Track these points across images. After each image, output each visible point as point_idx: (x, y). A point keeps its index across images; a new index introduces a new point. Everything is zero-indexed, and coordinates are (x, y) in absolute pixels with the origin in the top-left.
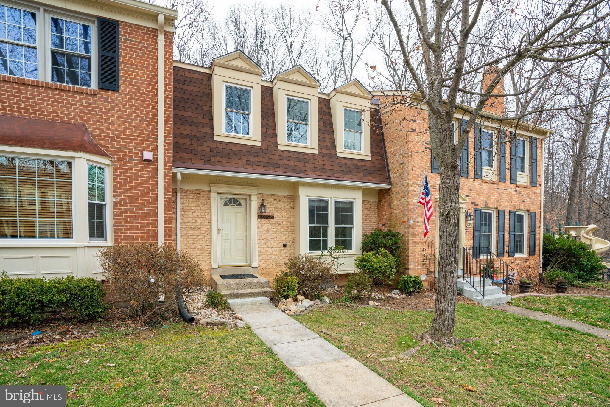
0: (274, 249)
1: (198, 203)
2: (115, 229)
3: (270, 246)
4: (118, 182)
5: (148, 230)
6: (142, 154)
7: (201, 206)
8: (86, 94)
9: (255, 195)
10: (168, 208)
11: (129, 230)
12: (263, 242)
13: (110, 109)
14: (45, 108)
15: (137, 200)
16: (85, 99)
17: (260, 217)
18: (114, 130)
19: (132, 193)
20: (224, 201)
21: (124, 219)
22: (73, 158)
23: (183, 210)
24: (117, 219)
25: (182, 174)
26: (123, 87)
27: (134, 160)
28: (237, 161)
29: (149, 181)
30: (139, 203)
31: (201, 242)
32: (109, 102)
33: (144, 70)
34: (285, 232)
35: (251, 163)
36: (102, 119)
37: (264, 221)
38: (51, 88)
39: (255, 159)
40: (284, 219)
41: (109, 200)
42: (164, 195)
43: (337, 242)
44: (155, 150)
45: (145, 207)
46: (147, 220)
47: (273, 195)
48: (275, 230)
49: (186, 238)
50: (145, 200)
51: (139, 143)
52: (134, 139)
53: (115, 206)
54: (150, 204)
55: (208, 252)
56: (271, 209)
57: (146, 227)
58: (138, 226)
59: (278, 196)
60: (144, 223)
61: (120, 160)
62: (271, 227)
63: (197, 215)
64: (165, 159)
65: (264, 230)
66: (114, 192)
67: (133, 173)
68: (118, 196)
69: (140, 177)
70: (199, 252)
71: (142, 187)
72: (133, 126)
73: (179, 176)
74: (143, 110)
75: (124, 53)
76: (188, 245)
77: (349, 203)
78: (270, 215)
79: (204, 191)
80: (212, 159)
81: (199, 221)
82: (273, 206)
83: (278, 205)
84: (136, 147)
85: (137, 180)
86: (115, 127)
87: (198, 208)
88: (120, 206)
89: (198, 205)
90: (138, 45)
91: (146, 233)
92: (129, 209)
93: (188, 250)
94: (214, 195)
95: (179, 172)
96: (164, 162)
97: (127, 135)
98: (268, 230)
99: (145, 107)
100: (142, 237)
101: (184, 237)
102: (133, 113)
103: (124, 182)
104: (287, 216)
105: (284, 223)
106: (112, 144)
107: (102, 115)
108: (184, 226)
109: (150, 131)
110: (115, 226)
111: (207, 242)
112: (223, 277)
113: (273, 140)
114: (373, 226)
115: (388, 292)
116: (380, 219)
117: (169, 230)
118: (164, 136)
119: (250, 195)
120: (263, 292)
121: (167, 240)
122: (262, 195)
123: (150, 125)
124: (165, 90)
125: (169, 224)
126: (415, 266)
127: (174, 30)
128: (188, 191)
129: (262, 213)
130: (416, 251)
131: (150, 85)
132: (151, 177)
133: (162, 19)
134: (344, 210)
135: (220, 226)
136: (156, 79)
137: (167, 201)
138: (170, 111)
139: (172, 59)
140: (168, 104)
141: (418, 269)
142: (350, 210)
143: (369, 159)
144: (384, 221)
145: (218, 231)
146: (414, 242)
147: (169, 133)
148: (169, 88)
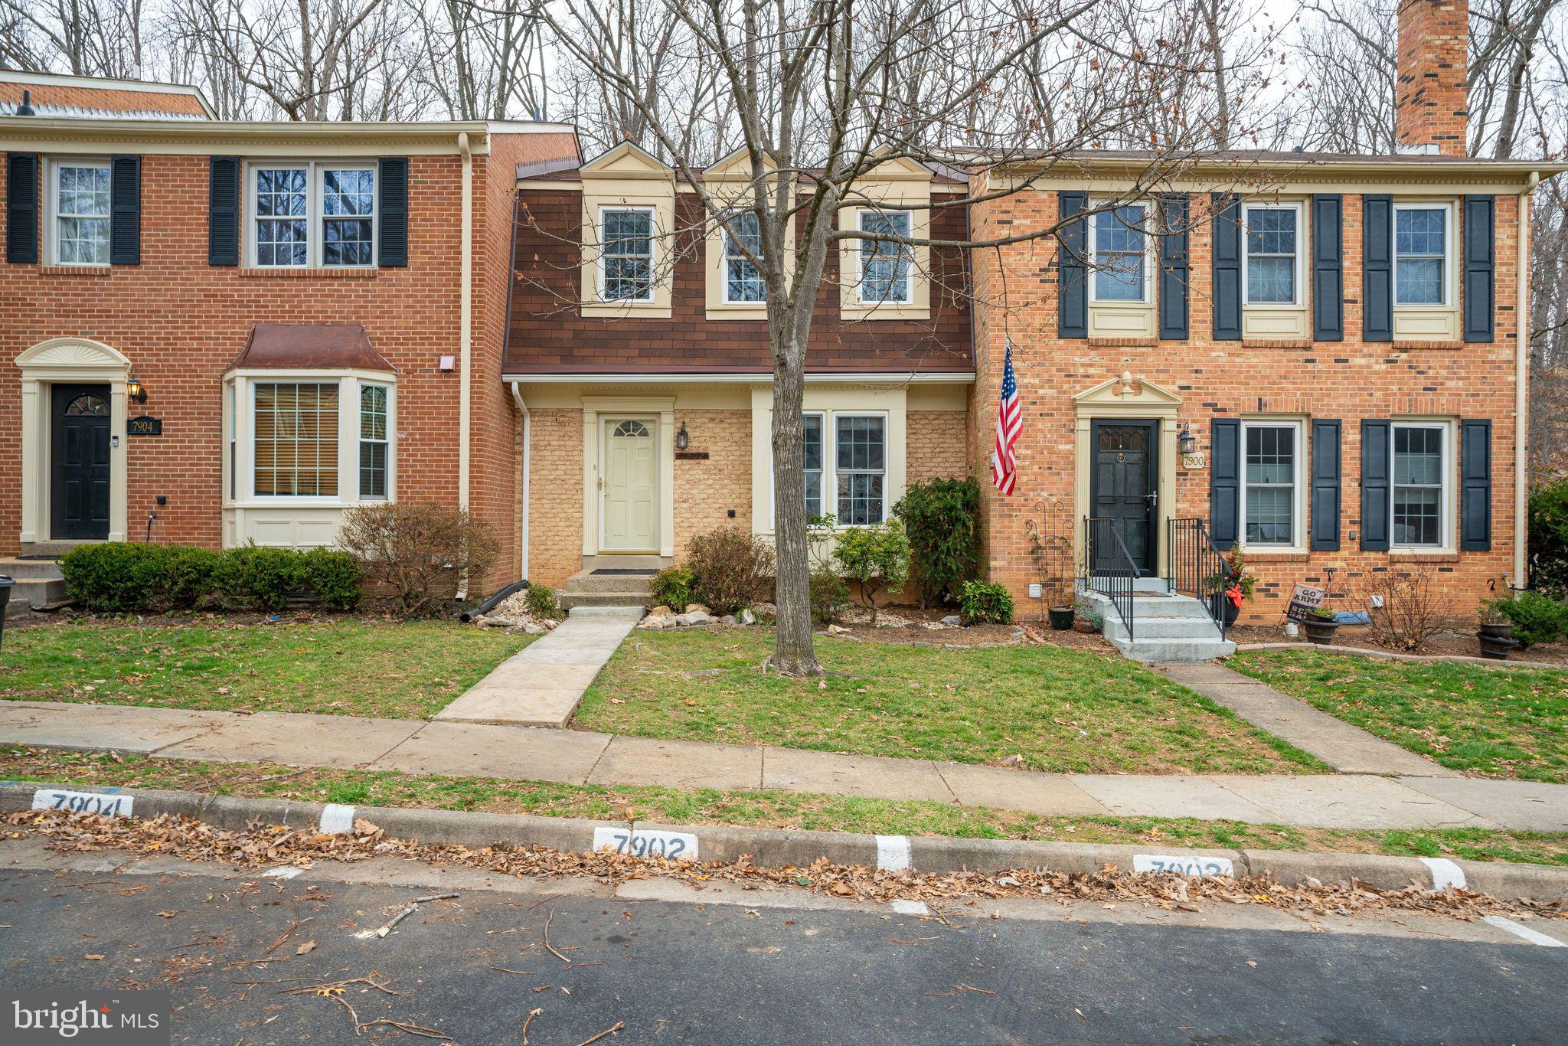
0: (709, 520)
1: (562, 434)
2: (399, 482)
3: (700, 515)
4: (405, 408)
5: (446, 482)
6: (439, 361)
7: (567, 438)
8: (364, 277)
9: (667, 413)
10: (478, 445)
11: (419, 482)
12: (685, 505)
13: (394, 296)
14: (312, 307)
15: (431, 434)
16: (362, 285)
17: (680, 456)
18: (400, 328)
19: (425, 424)
20: (613, 428)
21: (412, 466)
22: (340, 378)
23: (535, 447)
24: (402, 466)
25: (520, 384)
26: (415, 258)
27: (427, 371)
28: (621, 352)
29: (448, 403)
30: (434, 440)
31: (566, 506)
32: (394, 285)
33: (442, 226)
34: (733, 487)
35: (647, 354)
36: (384, 312)
37: (687, 463)
38: (320, 278)
39: (656, 344)
40: (731, 458)
41: (391, 437)
42: (471, 424)
43: (843, 506)
44: (456, 353)
45: (443, 445)
46: (445, 466)
47: (708, 411)
48: (710, 482)
49: (540, 499)
50: (443, 434)
51: (436, 344)
52: (428, 338)
53: (399, 445)
54: (451, 440)
55: (578, 524)
56: (703, 439)
57: (443, 477)
58: (432, 477)
59: (717, 412)
60: (440, 472)
61: (408, 372)
62: (702, 477)
63: (560, 456)
64: (472, 366)
65: (688, 482)
66: (399, 423)
67: (426, 392)
68: (405, 429)
69: (435, 397)
70: (562, 524)
71: (439, 413)
72: (426, 317)
73: (515, 388)
74: (441, 291)
75: (415, 204)
76: (543, 511)
77: (872, 419)
78: (701, 451)
79: (572, 411)
80: (576, 352)
81: (563, 467)
82: (708, 434)
83: (717, 430)
84: (430, 350)
85: (432, 403)
86: (402, 323)
87: (561, 443)
88: (407, 445)
89: (561, 438)
90: (434, 188)
91: (443, 488)
92: (419, 450)
93: (544, 520)
94: (589, 418)
95: (515, 380)
96: (472, 371)
97: (418, 333)
98: (697, 482)
99: (444, 285)
100: (437, 493)
101: (536, 496)
102: (427, 296)
103: (414, 408)
104: (738, 453)
105: (730, 467)
106: (397, 350)
107: (383, 307)
108: (537, 477)
109: (451, 323)
110: (400, 477)
111: (577, 506)
112: (598, 572)
113: (697, 302)
114: (953, 469)
115: (934, 619)
116: (967, 454)
117: (478, 483)
118: (472, 328)
119: (659, 413)
120: (641, 598)
121: (474, 499)
122: (685, 413)
123: (451, 312)
124: (473, 253)
125: (477, 472)
126: (1009, 563)
127: (488, 149)
128: (544, 413)
129: (683, 448)
130: (1011, 527)
131: (452, 248)
132: (452, 398)
133: (463, 139)
134: (860, 435)
135: (602, 476)
136: (460, 237)
137: (476, 435)
138: (481, 286)
139: (485, 199)
140: (479, 275)
141: (1018, 570)
142: (877, 435)
143: (927, 316)
144: (971, 458)
145: (599, 485)
146: (1007, 505)
147: (479, 323)
148: (480, 247)
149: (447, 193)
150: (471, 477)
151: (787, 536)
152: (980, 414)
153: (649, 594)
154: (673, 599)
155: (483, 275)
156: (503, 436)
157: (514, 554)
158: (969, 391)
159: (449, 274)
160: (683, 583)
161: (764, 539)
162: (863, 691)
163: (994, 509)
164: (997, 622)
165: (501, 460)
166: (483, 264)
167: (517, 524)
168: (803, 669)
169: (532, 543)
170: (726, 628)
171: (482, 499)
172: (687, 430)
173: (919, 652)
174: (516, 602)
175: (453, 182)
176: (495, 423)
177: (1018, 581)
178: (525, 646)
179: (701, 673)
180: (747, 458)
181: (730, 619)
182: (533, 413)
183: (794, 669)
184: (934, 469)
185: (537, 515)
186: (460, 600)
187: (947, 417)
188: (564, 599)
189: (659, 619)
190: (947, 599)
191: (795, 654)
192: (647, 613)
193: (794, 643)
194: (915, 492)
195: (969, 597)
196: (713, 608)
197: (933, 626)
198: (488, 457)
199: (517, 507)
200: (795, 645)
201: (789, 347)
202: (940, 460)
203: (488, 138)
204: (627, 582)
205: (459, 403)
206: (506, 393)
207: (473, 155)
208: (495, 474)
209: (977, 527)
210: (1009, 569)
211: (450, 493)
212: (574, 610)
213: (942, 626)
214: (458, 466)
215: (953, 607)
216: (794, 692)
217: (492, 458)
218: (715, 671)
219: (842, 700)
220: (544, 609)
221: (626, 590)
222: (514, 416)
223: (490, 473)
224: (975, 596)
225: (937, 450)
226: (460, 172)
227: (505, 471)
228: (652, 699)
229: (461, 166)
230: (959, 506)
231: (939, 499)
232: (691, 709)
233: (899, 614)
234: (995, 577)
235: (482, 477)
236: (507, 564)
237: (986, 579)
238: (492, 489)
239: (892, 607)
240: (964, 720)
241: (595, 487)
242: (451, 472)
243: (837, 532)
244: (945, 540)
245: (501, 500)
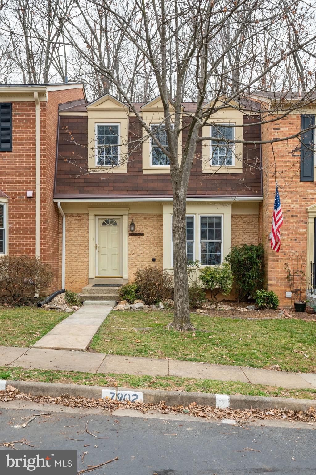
0: (144, 262)
1: (79, 224)
2: (9, 246)
3: (140, 260)
4: (12, 214)
5: (30, 246)
6: (26, 193)
7: (81, 226)
9: (125, 215)
10: (43, 230)
11: (18, 246)
12: (133, 256)
13: (7, 164)
15: (23, 225)
17: (131, 234)
18: (9, 178)
19: (20, 221)
20: (102, 222)
21: (15, 239)
23: (67, 230)
24: (11, 239)
25: (61, 203)
26: (15, 147)
27: (21, 197)
28: (105, 188)
29: (31, 211)
30: (25, 228)
31: (82, 256)
32: (6, 160)
33: (27, 133)
34: (154, 248)
35: (117, 189)
36: (2, 172)
37: (134, 238)
39: (121, 185)
40: (153, 235)
41: (6, 226)
42: (41, 221)
43: (203, 257)
44: (34, 190)
45: (28, 230)
46: (29, 239)
47: (143, 214)
48: (144, 246)
49: (70, 253)
50: (28, 225)
51: (25, 186)
52: (22, 183)
53: (9, 230)
54: (32, 228)
55: (87, 264)
56: (141, 227)
57: (28, 244)
58: (24, 244)
59: (147, 215)
60: (27, 242)
61: (13, 198)
62: (141, 243)
63: (78, 234)
64: (41, 195)
65: (135, 246)
66: (9, 220)
67: (21, 207)
68: (12, 223)
69: (25, 209)
70: (80, 264)
71: (27, 216)
72: (21, 174)
73: (59, 204)
74: (27, 162)
75: (15, 123)
76: (71, 258)
77: (216, 218)
78: (140, 232)
79: (84, 214)
80: (85, 189)
81: (80, 239)
82: (143, 224)
83: (148, 223)
84: (23, 188)
85: (24, 211)
86: (10, 176)
87: (79, 229)
88: (13, 230)
89: (79, 226)
90: (24, 116)
91: (29, 249)
92: (18, 232)
93: (72, 262)
94: (91, 217)
95: (59, 201)
96: (41, 197)
97: (17, 181)
98: (138, 246)
99: (28, 160)
100: (26, 251)
101: (68, 252)
102: (21, 164)
103: (15, 214)
104: (157, 233)
105: (153, 239)
106: (8, 188)
107: (2, 169)
108: (68, 244)
109: (31, 176)
110: (10, 244)
111: (86, 256)
112: (95, 285)
113: (138, 166)
114: (253, 240)
115: (244, 307)
116: (259, 233)
117: (44, 246)
118: (41, 178)
119: (122, 215)
120: (114, 297)
121: (42, 253)
122: (134, 215)
123: (31, 171)
124: (41, 145)
125: (43, 242)
126: (277, 282)
127: (47, 99)
128: (72, 215)
129: (132, 231)
130: (278, 266)
131: (32, 143)
132: (32, 209)
133: (36, 95)
134: (211, 225)
135: (97, 243)
136: (35, 138)
137: (43, 225)
138: (44, 160)
139: (46, 121)
140: (43, 155)
141: (281, 285)
142: (219, 224)
143: (241, 171)
144: (260, 235)
145: (96, 247)
146: (276, 256)
147: (44, 176)
148: (44, 143)
149: (29, 119)
150: (40, 244)
151: (179, 270)
152: (264, 215)
153: (118, 295)
154: (128, 297)
155: (45, 155)
156: (54, 226)
157: (59, 278)
158: (260, 205)
159: (30, 155)
160: (133, 290)
161: (168, 271)
162: (211, 337)
163: (270, 258)
164: (271, 308)
165: (53, 236)
166: (45, 150)
167: (60, 264)
168: (185, 328)
169: (66, 273)
170: (152, 310)
171: (46, 253)
172: (134, 223)
173: (236, 321)
174: (61, 298)
175: (32, 114)
176: (51, 220)
177: (281, 290)
178: (66, 317)
179: (142, 329)
180: (161, 235)
181: (153, 306)
182: (66, 215)
183: (182, 328)
184: (244, 240)
185: (68, 260)
186: (36, 297)
187: (250, 217)
188: (81, 297)
189: (123, 306)
190: (249, 298)
191: (182, 321)
192: (117, 303)
193: (182, 316)
194: (235, 251)
195: (259, 297)
196: (146, 302)
197: (243, 310)
198: (48, 235)
199: (60, 257)
200: (182, 317)
201: (180, 189)
202: (246, 236)
203: (47, 94)
204: (108, 290)
205: (35, 211)
206: (55, 207)
207: (40, 102)
208: (51, 243)
209: (263, 266)
210: (277, 285)
211: (31, 251)
212: (86, 302)
213: (246, 310)
214: (35, 239)
215: (252, 301)
216: (182, 338)
217: (50, 235)
218: (148, 328)
219: (202, 341)
220: (73, 301)
221: (108, 293)
222: (58, 217)
223: (49, 242)
224: (261, 297)
225: (245, 231)
226: (35, 109)
227: (55, 241)
228: (122, 340)
229: (35, 106)
230: (255, 257)
231: (245, 253)
232: (138, 344)
233: (228, 304)
234: (270, 288)
235: (45, 244)
236: (56, 282)
237: (266, 289)
238: (49, 249)
239: (224, 301)
240: (254, 350)
241: (94, 248)
242: (32, 242)
243: (200, 268)
244: (248, 272)
245: (53, 254)
